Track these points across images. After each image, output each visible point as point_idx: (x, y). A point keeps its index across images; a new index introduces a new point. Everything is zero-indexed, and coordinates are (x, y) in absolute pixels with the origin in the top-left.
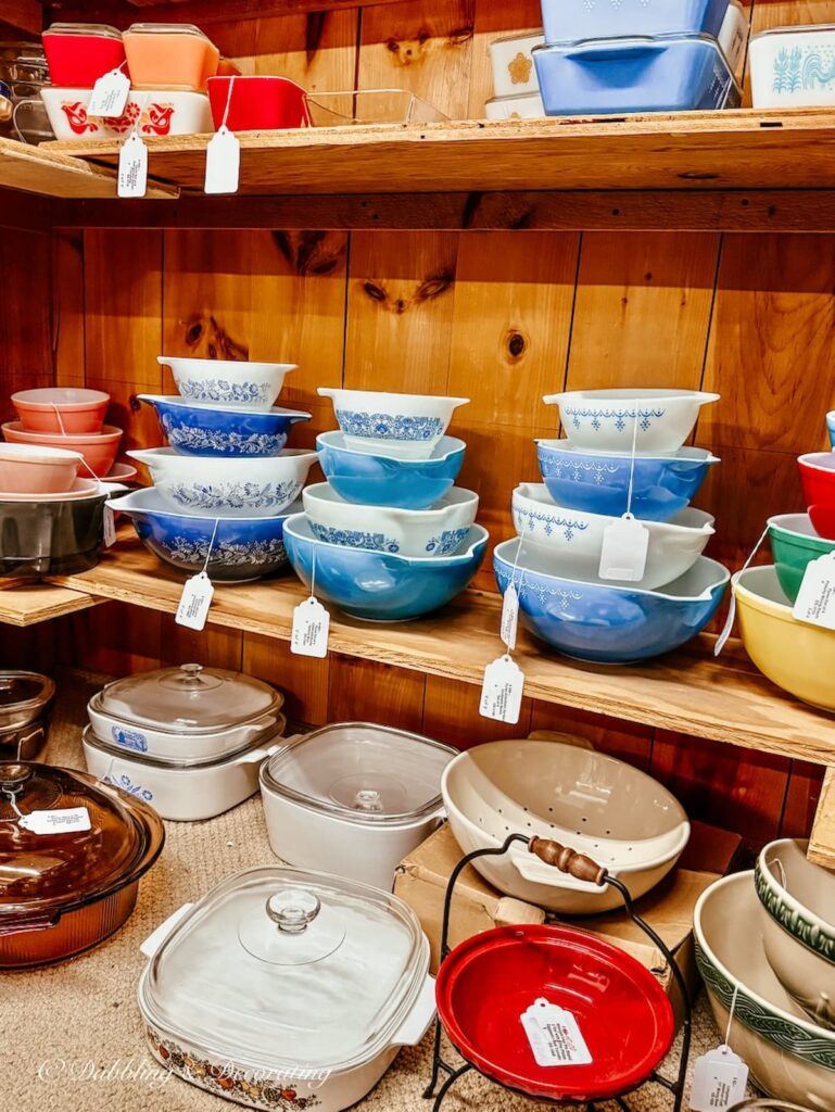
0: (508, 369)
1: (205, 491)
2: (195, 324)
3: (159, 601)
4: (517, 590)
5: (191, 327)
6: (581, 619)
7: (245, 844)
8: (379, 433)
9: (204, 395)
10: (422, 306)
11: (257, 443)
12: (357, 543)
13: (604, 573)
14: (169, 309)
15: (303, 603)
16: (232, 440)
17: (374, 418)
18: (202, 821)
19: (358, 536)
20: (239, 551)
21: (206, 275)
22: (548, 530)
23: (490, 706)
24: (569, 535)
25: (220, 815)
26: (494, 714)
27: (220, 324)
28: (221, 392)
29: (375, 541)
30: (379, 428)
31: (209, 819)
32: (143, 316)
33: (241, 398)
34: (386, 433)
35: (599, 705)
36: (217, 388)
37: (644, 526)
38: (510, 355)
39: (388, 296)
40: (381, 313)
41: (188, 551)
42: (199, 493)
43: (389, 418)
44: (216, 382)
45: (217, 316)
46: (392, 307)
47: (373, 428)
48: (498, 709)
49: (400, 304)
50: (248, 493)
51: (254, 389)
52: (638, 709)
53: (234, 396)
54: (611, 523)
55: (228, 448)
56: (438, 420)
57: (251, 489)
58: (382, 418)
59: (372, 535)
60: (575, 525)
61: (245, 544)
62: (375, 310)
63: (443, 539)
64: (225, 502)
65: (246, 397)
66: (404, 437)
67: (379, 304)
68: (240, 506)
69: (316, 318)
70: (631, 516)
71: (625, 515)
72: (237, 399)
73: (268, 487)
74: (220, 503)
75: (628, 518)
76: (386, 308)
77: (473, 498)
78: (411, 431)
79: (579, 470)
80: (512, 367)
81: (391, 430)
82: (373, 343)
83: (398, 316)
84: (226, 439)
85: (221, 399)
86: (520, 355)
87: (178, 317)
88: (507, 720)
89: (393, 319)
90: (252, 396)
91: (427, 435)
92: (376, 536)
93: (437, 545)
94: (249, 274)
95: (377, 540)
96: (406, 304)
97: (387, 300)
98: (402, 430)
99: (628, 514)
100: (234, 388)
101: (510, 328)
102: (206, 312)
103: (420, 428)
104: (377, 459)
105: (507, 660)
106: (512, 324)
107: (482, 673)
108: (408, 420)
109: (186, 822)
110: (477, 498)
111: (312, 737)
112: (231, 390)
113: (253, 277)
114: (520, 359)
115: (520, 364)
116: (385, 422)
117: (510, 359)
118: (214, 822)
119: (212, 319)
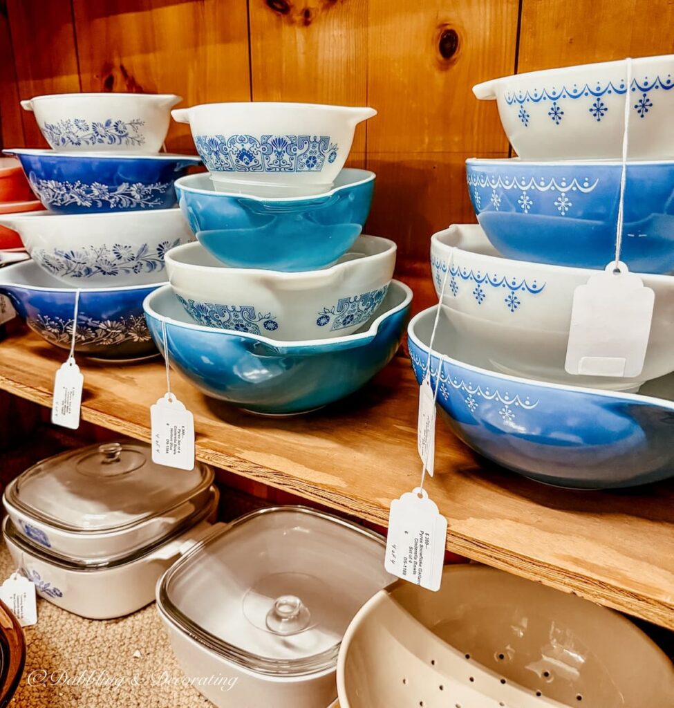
0: (439, 78)
1: (67, 257)
2: (107, 76)
3: (29, 389)
4: (433, 388)
5: (104, 80)
6: (536, 432)
7: (154, 653)
8: (242, 163)
9: (63, 140)
10: (333, 11)
11: (129, 195)
12: (223, 320)
13: (574, 365)
14: (85, 64)
15: (160, 401)
16: (96, 192)
17: (232, 141)
18: (117, 620)
19: (223, 309)
20: (112, 328)
21: (111, 18)
22: (480, 296)
23: (400, 561)
24: (513, 303)
25: (138, 611)
26: (405, 572)
27: (129, 73)
28: (80, 134)
29: (243, 318)
30: (241, 155)
31: (125, 617)
32: (63, 75)
33: (106, 140)
34: (252, 163)
35: (567, 580)
36: (75, 129)
37: (646, 284)
38: (441, 57)
39: (292, 6)
40: (286, 29)
41: (56, 331)
42: (62, 259)
43: (251, 140)
44: (72, 122)
45: (126, 62)
46: (298, 18)
47: (234, 157)
48: (410, 567)
49: (307, 13)
50: (119, 257)
51: (120, 127)
52: (636, 596)
53: (97, 137)
54: (585, 281)
55: (94, 203)
56: (325, 140)
57: (121, 252)
58: (242, 141)
59: (238, 309)
60: (524, 287)
61: (119, 320)
62: (279, 27)
63: (341, 308)
64: (94, 269)
65: (112, 139)
66: (280, 167)
67: (284, 18)
68: (114, 273)
69: (220, 47)
70: (623, 266)
71: (612, 266)
72: (101, 141)
73: (144, 249)
74: (88, 271)
75: (617, 271)
76: (291, 22)
77: (387, 248)
78: (286, 157)
79: (529, 192)
80: (444, 75)
81: (258, 157)
82: (281, 67)
83: (305, 29)
84: (89, 192)
85: (83, 143)
86: (454, 57)
87: (92, 71)
88: (424, 584)
89: (299, 34)
90: (120, 137)
91: (312, 162)
92: (243, 310)
93: (332, 318)
94: (150, 8)
95: (246, 315)
96: (313, 14)
97: (292, 10)
98: (273, 157)
99: (617, 263)
100: (94, 128)
101: (439, 23)
102: (116, 61)
103: (299, 152)
104: (237, 201)
105: (420, 496)
106: (443, 16)
107: (387, 510)
108: (280, 142)
109: (100, 620)
110: (394, 248)
111: (235, 526)
112: (91, 131)
113: (155, 11)
114: (453, 62)
115: (455, 67)
116: (247, 146)
117: (441, 63)
118: (130, 620)
119: (122, 68)
